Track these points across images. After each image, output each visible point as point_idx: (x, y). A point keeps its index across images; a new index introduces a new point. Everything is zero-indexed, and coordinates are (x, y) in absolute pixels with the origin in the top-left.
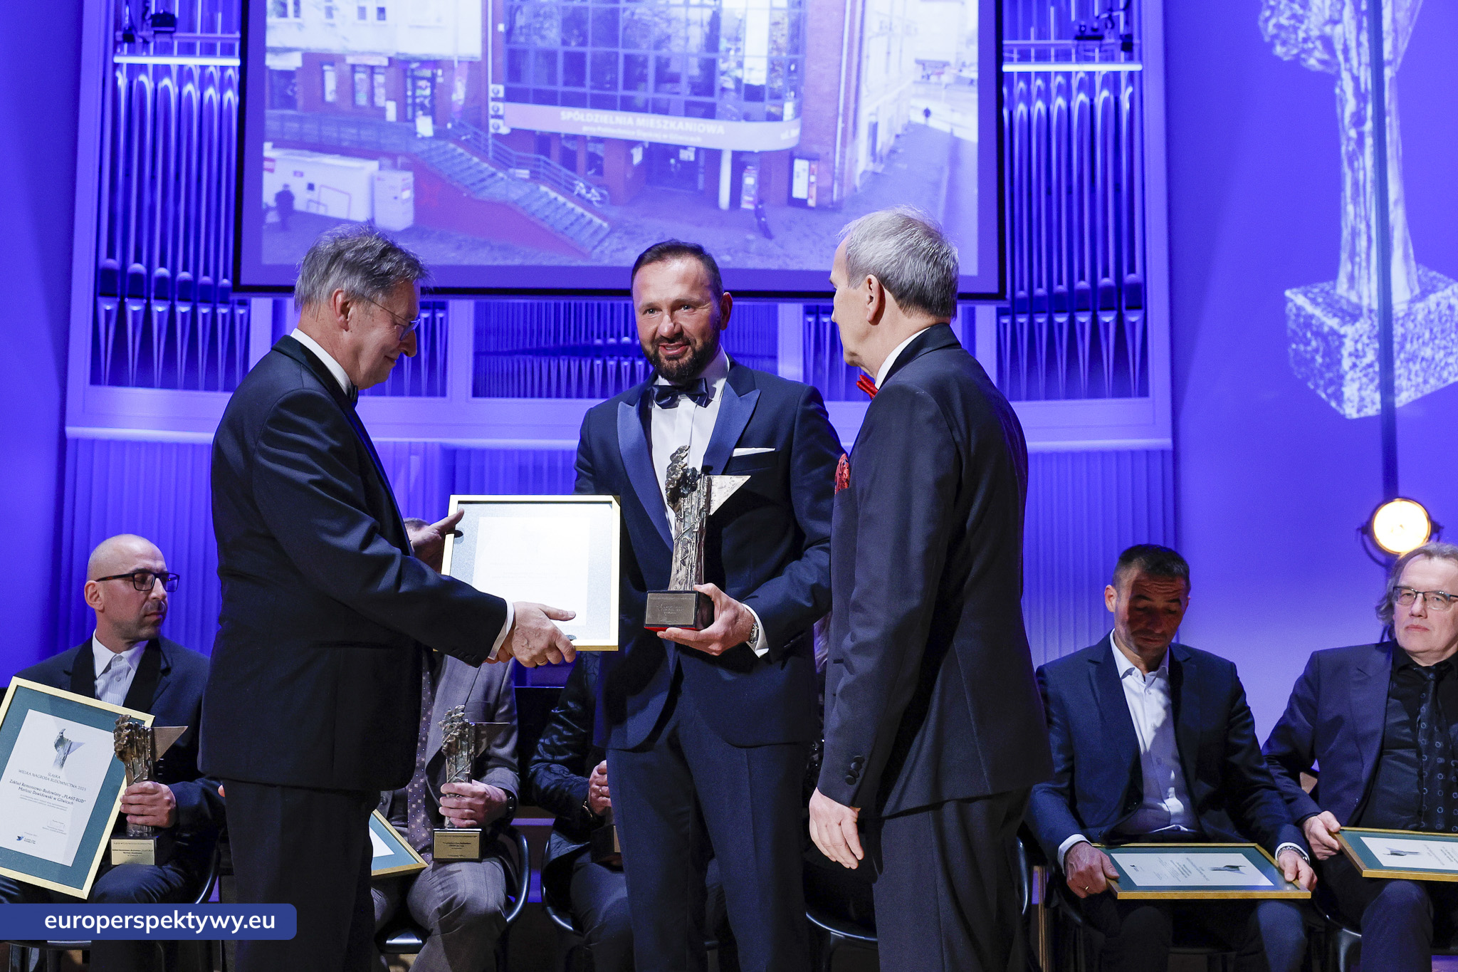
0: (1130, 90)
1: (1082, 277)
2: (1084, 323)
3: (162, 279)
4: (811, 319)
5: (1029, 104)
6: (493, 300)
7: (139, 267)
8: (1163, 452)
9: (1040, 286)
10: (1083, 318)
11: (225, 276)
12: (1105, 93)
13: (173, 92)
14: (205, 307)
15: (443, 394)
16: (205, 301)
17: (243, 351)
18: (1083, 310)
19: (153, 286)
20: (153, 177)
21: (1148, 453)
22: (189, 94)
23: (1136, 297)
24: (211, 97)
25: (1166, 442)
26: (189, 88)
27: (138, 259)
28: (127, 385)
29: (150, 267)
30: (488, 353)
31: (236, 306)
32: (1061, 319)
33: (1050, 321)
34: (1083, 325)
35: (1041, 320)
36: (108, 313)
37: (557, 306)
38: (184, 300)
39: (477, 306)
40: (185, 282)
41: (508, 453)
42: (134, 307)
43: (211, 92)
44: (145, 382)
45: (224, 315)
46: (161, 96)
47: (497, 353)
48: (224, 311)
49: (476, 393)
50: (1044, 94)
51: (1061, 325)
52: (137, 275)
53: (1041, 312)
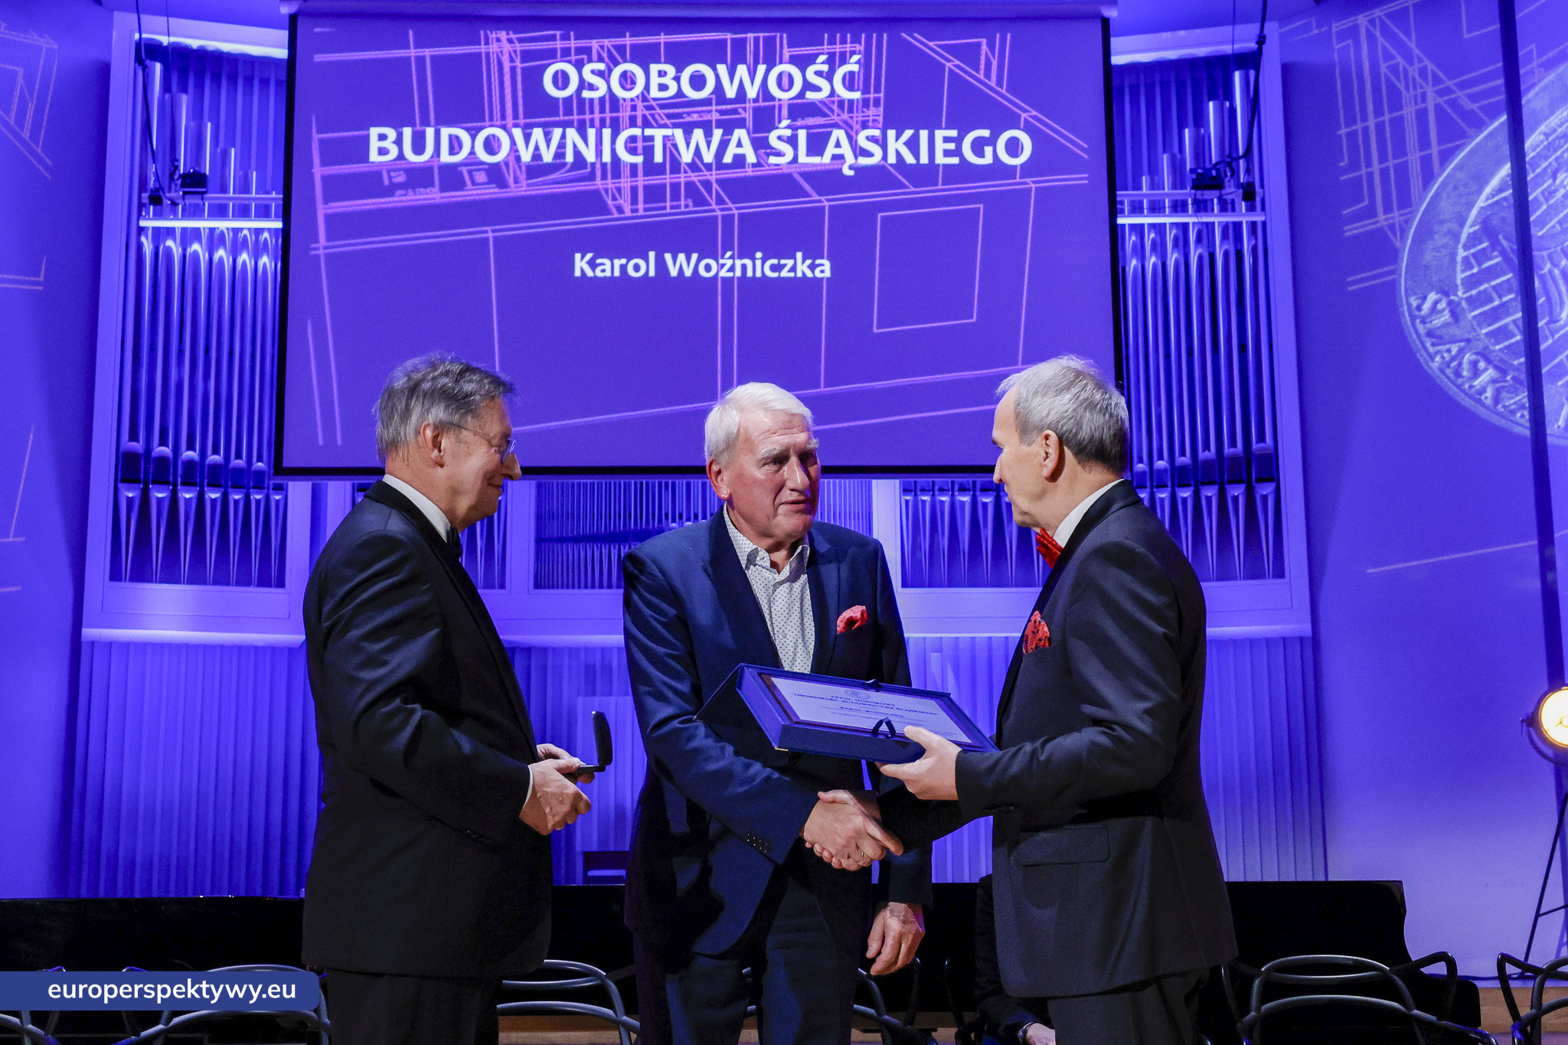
0: (1254, 242)
1: (1207, 447)
2: (1211, 497)
3: (190, 463)
4: (908, 498)
5: (1143, 260)
6: (555, 481)
7: (166, 451)
8: (1301, 639)
9: (1161, 458)
10: (1210, 492)
11: (260, 459)
12: (1225, 247)
13: (203, 258)
14: (237, 494)
15: (502, 586)
16: (237, 486)
17: (279, 541)
18: (1210, 483)
19: (180, 472)
20: (181, 352)
21: (1285, 641)
22: (221, 259)
23: (1268, 468)
24: (244, 264)
25: (1305, 628)
26: (221, 253)
27: (163, 442)
28: (152, 582)
29: (176, 450)
30: (551, 540)
31: (271, 491)
32: (1185, 493)
33: (1173, 497)
34: (1209, 499)
35: (1163, 495)
36: (130, 500)
37: (627, 486)
38: (214, 485)
39: (539, 486)
40: (215, 467)
41: (573, 651)
42: (159, 494)
43: (244, 257)
44: (171, 576)
45: (258, 502)
46: (189, 263)
47: (561, 540)
48: (258, 497)
49: (538, 585)
50: (1159, 247)
51: (1184, 500)
52: (163, 459)
53: (1162, 485)
